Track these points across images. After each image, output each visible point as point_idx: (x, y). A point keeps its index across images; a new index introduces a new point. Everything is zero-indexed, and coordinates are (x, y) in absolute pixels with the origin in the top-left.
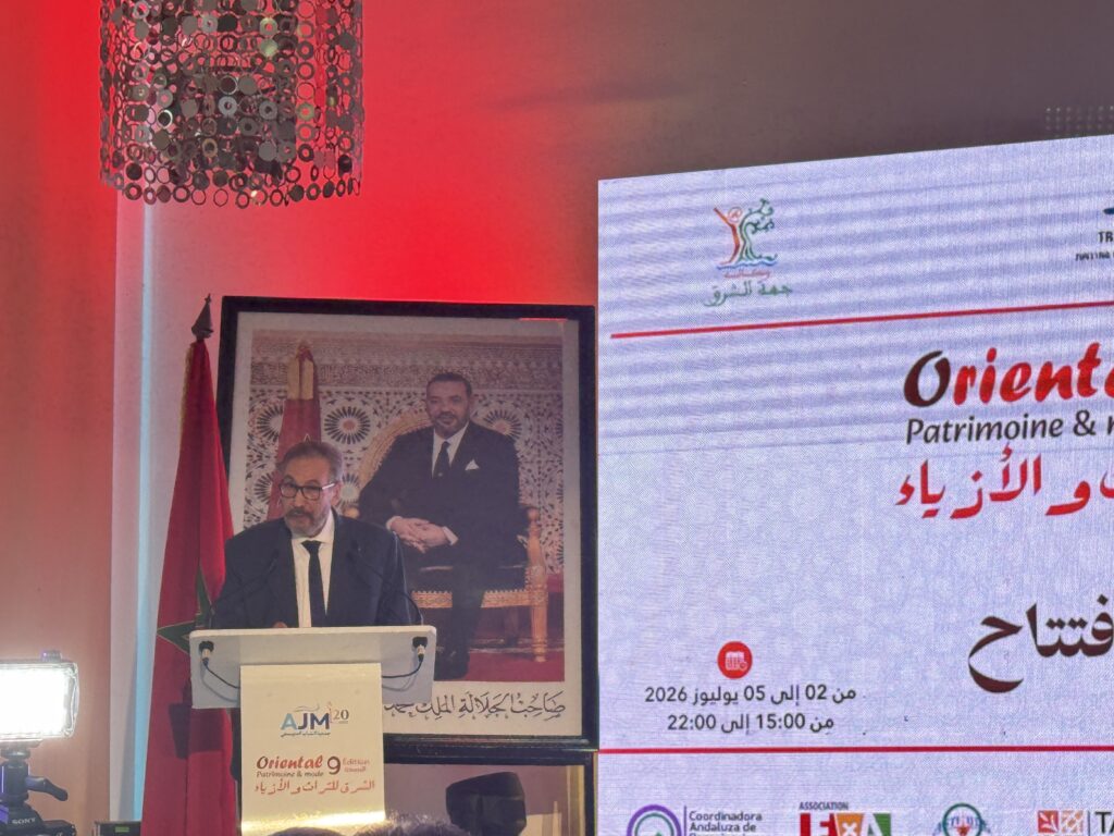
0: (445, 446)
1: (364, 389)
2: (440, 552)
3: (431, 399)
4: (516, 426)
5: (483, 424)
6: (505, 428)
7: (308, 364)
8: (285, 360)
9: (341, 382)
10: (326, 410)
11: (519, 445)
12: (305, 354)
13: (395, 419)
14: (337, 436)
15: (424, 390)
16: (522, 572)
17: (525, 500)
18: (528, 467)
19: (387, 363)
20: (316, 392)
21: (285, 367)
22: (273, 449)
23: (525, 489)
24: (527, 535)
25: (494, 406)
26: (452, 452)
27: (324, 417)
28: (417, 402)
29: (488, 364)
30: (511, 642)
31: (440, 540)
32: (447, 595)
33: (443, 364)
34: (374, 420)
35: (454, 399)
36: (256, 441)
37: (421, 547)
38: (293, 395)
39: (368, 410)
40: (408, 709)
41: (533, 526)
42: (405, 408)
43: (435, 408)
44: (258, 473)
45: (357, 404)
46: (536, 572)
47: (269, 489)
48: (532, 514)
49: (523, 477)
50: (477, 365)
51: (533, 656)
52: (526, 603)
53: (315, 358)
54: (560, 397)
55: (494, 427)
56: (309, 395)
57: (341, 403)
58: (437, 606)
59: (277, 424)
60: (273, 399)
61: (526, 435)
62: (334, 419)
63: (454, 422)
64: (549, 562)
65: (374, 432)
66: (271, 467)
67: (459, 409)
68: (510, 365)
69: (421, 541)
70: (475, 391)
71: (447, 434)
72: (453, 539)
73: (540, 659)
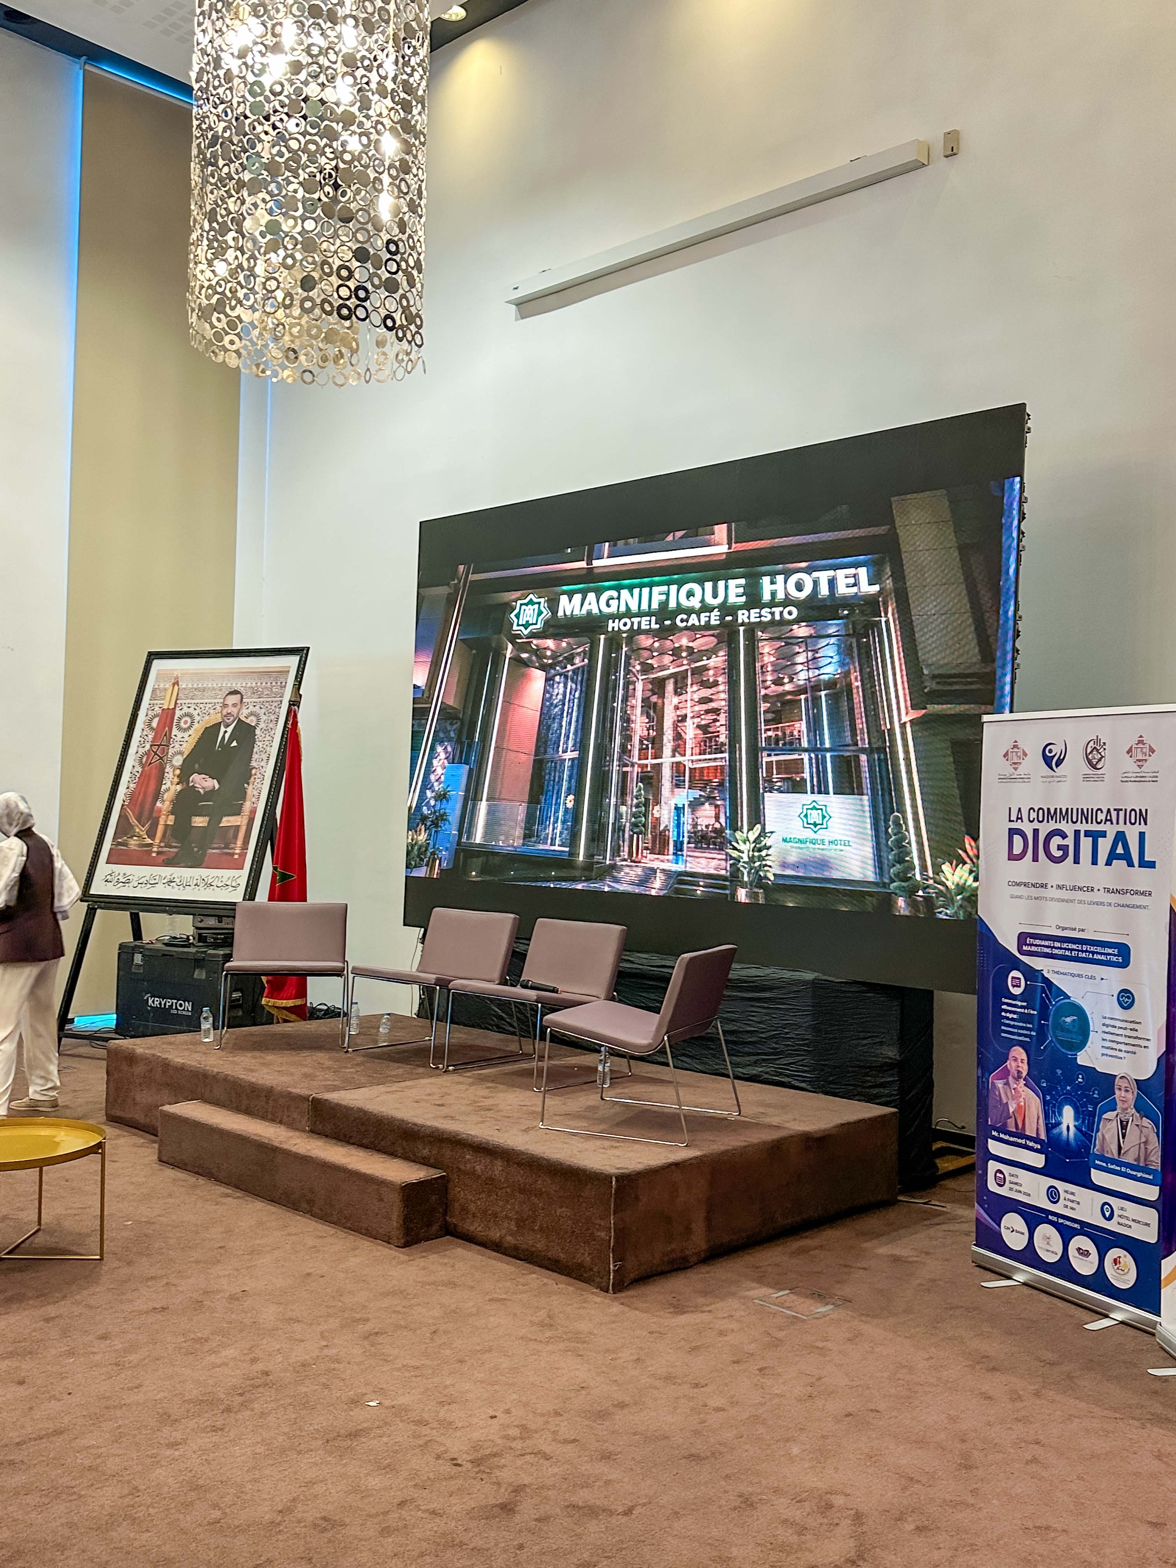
0: (226, 732)
1: (196, 701)
2: (210, 794)
3: (225, 706)
4: (258, 720)
5: (244, 719)
6: (252, 721)
7: (176, 687)
8: (167, 686)
9: (187, 698)
10: (178, 713)
11: (258, 732)
12: (176, 683)
13: (207, 718)
14: (180, 729)
15: (222, 700)
16: (242, 804)
17: (253, 764)
18: (259, 743)
19: (210, 686)
20: (176, 703)
21: (166, 690)
22: (151, 737)
23: (255, 756)
24: (248, 784)
25: (251, 708)
26: (227, 736)
27: (176, 718)
28: (219, 709)
29: (254, 685)
30: (227, 847)
31: (211, 788)
32: (207, 819)
33: (234, 685)
34: (197, 718)
35: (234, 705)
36: (145, 733)
37: (202, 791)
38: (165, 707)
39: (195, 713)
40: (172, 884)
41: (252, 779)
42: (212, 711)
43: (224, 712)
44: (141, 751)
45: (191, 710)
46: (247, 806)
47: (144, 760)
48: (254, 771)
49: (255, 750)
50: (249, 685)
51: (233, 854)
52: (238, 824)
53: (180, 683)
54: (281, 702)
55: (248, 721)
56: (172, 707)
57: (186, 710)
58: (201, 825)
59: (154, 724)
60: (157, 708)
61: (262, 725)
62: (180, 719)
63: (232, 718)
64: (254, 800)
65: (196, 725)
66: (148, 747)
67: (234, 711)
68: (264, 684)
69: (203, 788)
70: (244, 700)
71: (227, 726)
72: (217, 786)
73: (236, 857)
